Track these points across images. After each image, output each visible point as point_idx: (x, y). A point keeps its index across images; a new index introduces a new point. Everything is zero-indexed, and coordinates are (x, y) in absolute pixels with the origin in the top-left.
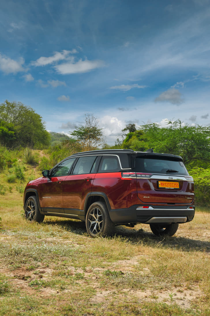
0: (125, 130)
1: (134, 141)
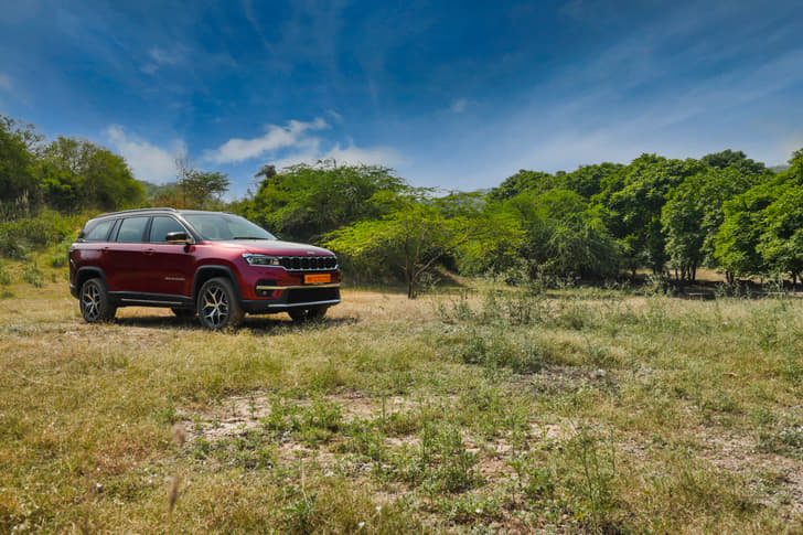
0: (260, 174)
1: (271, 190)
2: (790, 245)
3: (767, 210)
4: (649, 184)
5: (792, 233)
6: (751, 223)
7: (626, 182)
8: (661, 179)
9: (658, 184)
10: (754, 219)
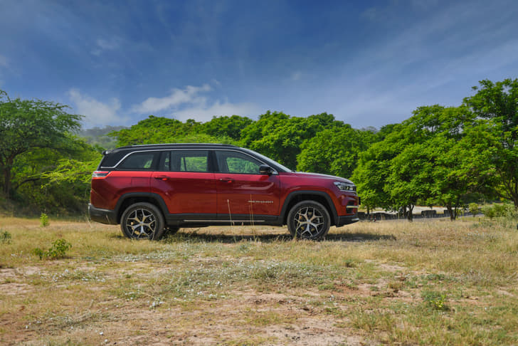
2: (411, 186)
3: (393, 160)
4: (284, 136)
5: (412, 178)
6: (379, 169)
7: (263, 132)
8: (293, 132)
9: (291, 136)
10: (380, 166)
